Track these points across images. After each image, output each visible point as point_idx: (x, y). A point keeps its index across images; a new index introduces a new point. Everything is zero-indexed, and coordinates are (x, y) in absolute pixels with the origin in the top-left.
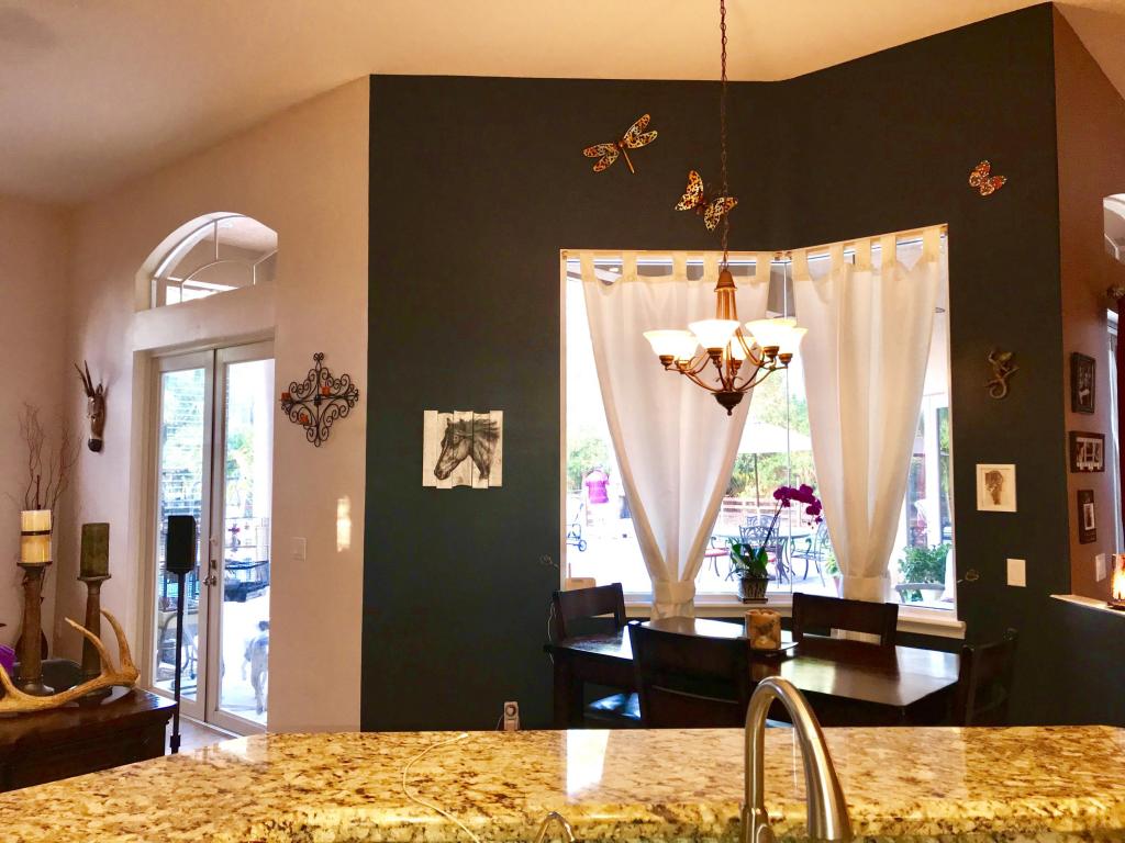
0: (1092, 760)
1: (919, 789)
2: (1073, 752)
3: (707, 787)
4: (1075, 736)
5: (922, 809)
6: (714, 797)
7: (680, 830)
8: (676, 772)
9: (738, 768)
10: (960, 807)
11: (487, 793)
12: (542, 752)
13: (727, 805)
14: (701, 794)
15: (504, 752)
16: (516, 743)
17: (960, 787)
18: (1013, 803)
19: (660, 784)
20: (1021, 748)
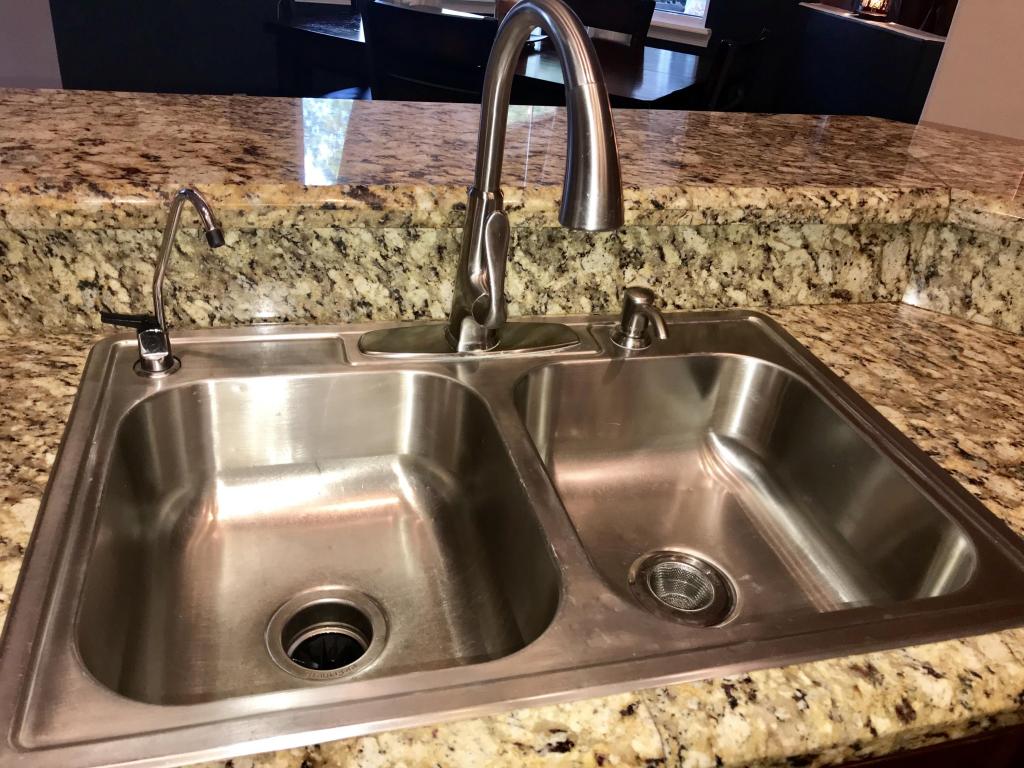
0: (867, 149)
1: (685, 173)
2: (845, 140)
3: (428, 166)
4: (845, 125)
5: (687, 195)
6: (436, 178)
7: (386, 218)
8: (388, 148)
9: (471, 147)
10: (731, 194)
11: (111, 166)
12: (211, 119)
13: (452, 188)
14: (419, 175)
15: (156, 118)
16: (177, 108)
17: (732, 172)
18: (789, 191)
19: (365, 161)
20: (791, 134)
